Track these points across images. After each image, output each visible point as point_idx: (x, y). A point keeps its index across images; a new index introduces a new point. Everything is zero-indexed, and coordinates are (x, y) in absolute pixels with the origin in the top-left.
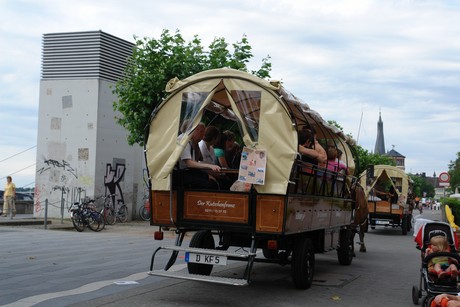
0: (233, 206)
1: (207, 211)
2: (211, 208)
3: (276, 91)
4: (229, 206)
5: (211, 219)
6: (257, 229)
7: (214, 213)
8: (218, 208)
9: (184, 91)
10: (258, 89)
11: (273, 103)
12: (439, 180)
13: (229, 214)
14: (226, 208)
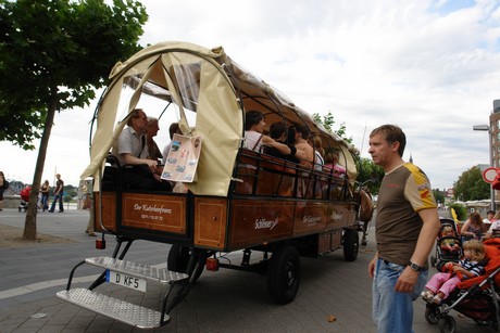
0: (168, 211)
1: (143, 216)
2: (147, 213)
3: (217, 59)
4: (166, 211)
5: (147, 227)
6: (196, 242)
7: (150, 220)
8: (154, 214)
9: (125, 75)
10: (197, 60)
11: (215, 75)
12: (447, 193)
13: (165, 222)
14: (163, 214)
